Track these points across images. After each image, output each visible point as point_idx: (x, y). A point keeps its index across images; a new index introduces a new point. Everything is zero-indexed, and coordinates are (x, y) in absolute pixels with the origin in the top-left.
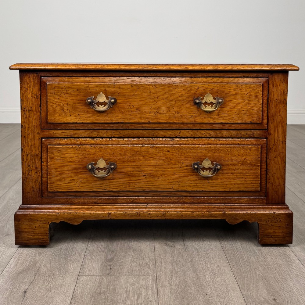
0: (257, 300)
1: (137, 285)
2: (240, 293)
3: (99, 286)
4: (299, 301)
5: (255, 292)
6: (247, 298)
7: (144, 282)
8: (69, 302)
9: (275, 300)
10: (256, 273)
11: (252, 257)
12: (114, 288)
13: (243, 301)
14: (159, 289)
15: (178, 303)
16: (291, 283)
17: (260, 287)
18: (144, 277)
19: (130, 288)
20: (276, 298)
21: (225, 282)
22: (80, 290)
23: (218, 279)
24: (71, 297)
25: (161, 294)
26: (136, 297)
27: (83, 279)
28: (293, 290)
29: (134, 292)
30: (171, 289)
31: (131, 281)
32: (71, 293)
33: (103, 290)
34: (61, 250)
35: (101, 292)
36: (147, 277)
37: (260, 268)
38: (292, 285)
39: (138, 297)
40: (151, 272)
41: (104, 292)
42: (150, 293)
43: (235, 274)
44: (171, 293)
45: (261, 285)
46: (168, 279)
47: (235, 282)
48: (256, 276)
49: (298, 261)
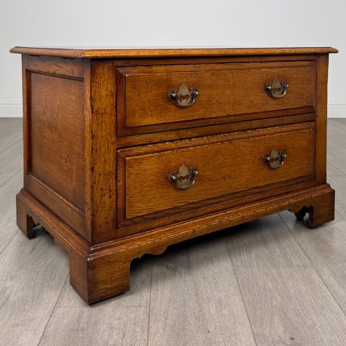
0: (271, 340)
1: (125, 319)
2: (250, 330)
3: (78, 321)
4: (322, 341)
5: (268, 328)
6: (258, 336)
7: (133, 315)
8: (38, 341)
9: (292, 339)
10: (272, 304)
11: (269, 283)
12: (96, 324)
13: (253, 341)
14: (151, 324)
15: (172, 343)
16: (314, 317)
17: (276, 322)
18: (134, 309)
19: (115, 323)
20: (294, 337)
21: (233, 315)
22: (53, 326)
23: (225, 312)
24: (40, 336)
25: (152, 330)
26: (121, 336)
27: (59, 311)
28: (316, 326)
29: (120, 328)
30: (165, 324)
31: (119, 315)
32: (42, 330)
33: (81, 325)
34: (38, 274)
35: (80, 329)
36: (139, 308)
37: (278, 298)
38: (315, 320)
39: (124, 335)
40: (144, 303)
41: (83, 329)
42: (138, 329)
43: (246, 305)
44: (164, 329)
45: (277, 319)
46: (163, 312)
47: (245, 316)
48: (272, 307)
49: (324, 288)
